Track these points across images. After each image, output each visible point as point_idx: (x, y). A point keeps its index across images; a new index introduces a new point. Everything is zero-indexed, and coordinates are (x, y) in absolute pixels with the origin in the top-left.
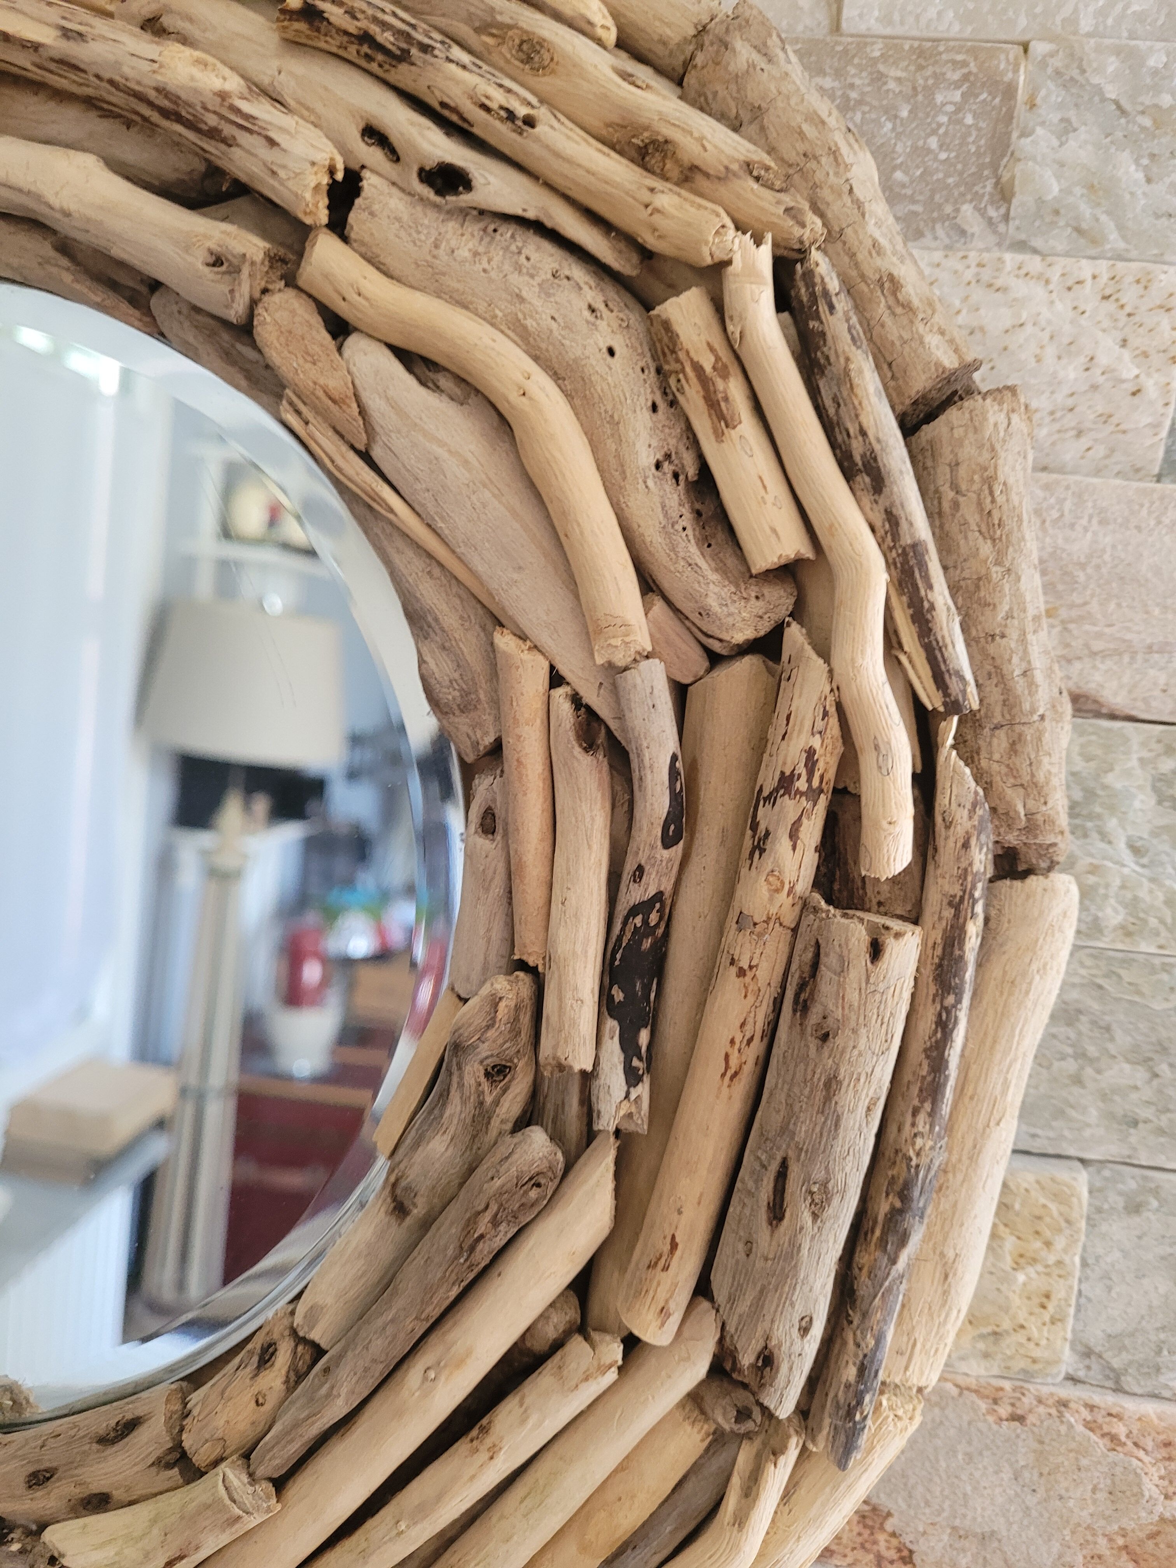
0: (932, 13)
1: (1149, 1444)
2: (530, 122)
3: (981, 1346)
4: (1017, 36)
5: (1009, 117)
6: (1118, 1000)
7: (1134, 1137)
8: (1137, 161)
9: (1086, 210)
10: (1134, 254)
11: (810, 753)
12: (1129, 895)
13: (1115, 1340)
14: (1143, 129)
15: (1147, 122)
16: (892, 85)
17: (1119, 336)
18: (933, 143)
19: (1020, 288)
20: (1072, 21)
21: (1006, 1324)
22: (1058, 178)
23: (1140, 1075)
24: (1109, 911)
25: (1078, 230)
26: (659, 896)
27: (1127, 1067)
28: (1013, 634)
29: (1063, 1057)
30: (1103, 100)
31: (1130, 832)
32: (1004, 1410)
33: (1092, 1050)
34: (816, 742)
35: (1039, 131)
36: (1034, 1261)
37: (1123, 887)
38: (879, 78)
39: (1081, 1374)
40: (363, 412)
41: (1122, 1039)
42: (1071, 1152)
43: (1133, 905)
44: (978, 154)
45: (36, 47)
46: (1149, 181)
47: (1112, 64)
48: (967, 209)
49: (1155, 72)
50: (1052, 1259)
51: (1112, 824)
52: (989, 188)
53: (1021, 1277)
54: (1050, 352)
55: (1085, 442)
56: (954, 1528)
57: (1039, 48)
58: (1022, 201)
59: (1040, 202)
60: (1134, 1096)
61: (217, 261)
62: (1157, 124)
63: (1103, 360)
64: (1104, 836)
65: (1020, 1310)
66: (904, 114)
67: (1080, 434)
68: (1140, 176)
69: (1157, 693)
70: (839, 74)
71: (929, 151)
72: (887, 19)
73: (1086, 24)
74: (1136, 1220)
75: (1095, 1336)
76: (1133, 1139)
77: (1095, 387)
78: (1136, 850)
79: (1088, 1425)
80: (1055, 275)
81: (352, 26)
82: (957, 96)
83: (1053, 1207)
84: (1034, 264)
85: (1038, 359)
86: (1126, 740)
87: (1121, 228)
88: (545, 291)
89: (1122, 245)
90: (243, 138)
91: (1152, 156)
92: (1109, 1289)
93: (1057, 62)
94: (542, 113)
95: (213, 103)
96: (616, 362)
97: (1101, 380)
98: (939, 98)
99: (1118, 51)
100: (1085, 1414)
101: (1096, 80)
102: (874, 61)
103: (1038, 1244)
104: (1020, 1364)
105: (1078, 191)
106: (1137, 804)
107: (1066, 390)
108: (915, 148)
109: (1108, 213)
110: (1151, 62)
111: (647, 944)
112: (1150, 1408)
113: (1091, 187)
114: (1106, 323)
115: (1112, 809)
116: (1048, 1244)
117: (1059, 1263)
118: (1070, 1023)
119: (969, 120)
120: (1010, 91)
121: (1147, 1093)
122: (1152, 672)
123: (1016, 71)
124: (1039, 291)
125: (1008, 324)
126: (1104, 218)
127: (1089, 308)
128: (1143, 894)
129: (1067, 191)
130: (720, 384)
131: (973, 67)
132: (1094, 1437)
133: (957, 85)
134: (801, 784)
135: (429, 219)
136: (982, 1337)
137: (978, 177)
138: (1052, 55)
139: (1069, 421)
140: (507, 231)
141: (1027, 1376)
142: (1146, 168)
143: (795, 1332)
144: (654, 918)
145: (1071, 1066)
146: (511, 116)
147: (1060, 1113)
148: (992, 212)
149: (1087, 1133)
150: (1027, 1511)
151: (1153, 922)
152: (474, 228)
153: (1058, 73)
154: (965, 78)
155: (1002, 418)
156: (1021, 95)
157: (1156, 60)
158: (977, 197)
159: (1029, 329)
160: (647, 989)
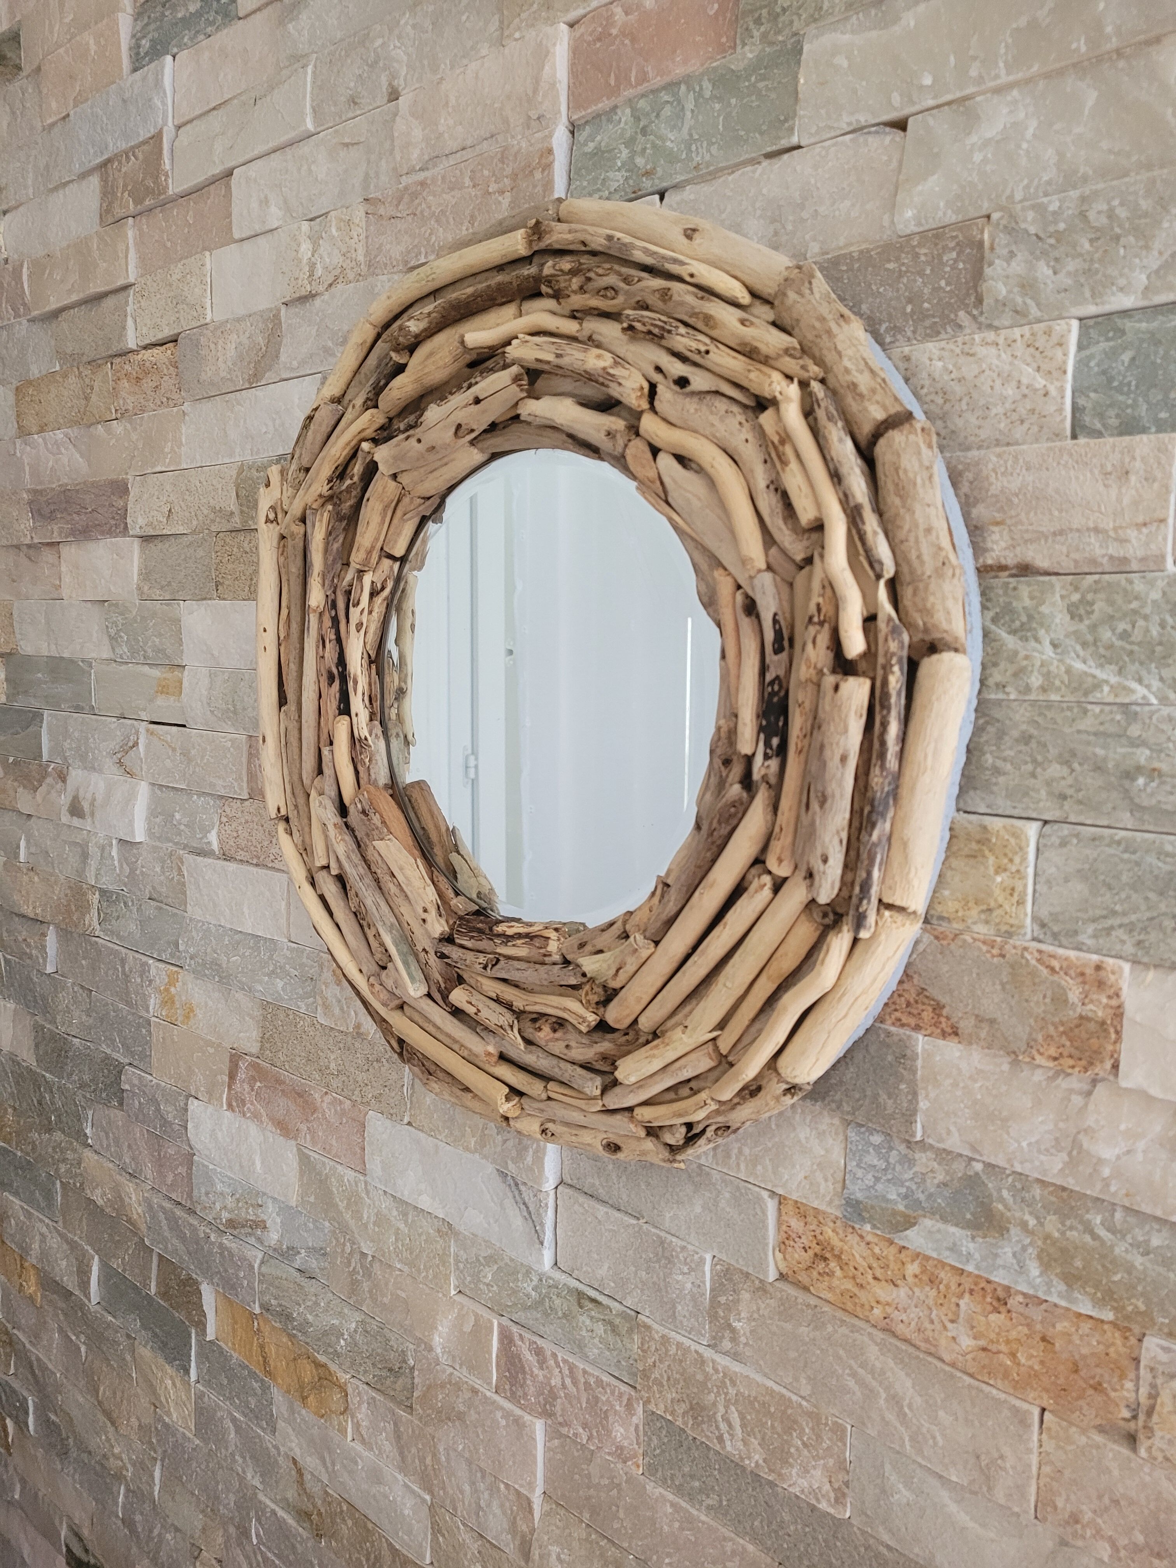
0: (940, 214)
1: (1072, 973)
2: (707, 352)
3: (983, 916)
4: (984, 212)
5: (982, 258)
6: (1047, 729)
7: (1067, 805)
8: (1048, 265)
9: (1019, 300)
10: (1046, 317)
11: (818, 605)
12: (1045, 670)
13: (1055, 917)
14: (1051, 246)
15: (1052, 241)
16: (923, 258)
17: (1035, 365)
18: (943, 283)
19: (982, 351)
20: (1011, 197)
21: (992, 904)
22: (1005, 285)
23: (1065, 771)
24: (1033, 679)
25: (1017, 312)
26: (777, 678)
27: (1058, 767)
28: (912, 539)
29: (1026, 763)
30: (1029, 235)
31: (1053, 635)
32: (995, 951)
33: (1039, 758)
34: (821, 600)
35: (997, 261)
36: (1005, 870)
37: (1042, 665)
38: (916, 256)
39: (1041, 937)
40: (662, 483)
41: (1053, 752)
42: (1034, 815)
43: (1047, 675)
44: (967, 283)
45: (548, 362)
46: (1055, 273)
47: (1030, 215)
48: (962, 314)
49: (1054, 213)
50: (1014, 869)
51: (1042, 633)
52: (973, 299)
53: (999, 879)
54: (998, 382)
55: (1026, 425)
56: (977, 1016)
57: (995, 216)
58: (988, 301)
59: (997, 301)
60: (1063, 783)
61: (609, 434)
62: (1058, 241)
63: (1025, 381)
64: (1037, 640)
65: (1000, 896)
66: (928, 272)
67: (1022, 422)
68: (1050, 272)
69: (1064, 558)
70: (898, 259)
71: (940, 288)
72: (919, 224)
73: (1018, 196)
74: (1065, 850)
75: (1044, 913)
76: (1066, 807)
77: (1025, 396)
78: (1055, 645)
79: (1038, 960)
80: (1001, 341)
81: (644, 329)
82: (954, 255)
83: (1013, 841)
84: (991, 336)
85: (992, 388)
86: (1052, 586)
87: (1038, 305)
88: (722, 419)
89: (1039, 314)
90: (611, 384)
91: (1057, 260)
92: (1050, 888)
93: (1004, 222)
94: (712, 348)
95: (601, 372)
96: (749, 445)
97: (1026, 391)
98: (945, 258)
99: (1033, 207)
100: (1036, 955)
101: (1023, 226)
102: (914, 247)
103: (1006, 861)
104: (1004, 928)
105: (1016, 290)
106: (1057, 621)
107: (1010, 401)
108: (934, 289)
109: (1032, 298)
110: (1051, 208)
111: (775, 699)
112: (1072, 954)
113: (1023, 286)
114: (1029, 360)
115: (1042, 625)
116: (1011, 860)
117: (1018, 871)
118: (1026, 744)
119: (961, 266)
120: (981, 243)
121: (1070, 781)
122: (1057, 547)
123: (982, 232)
124: (993, 350)
125: (976, 372)
126: (1029, 301)
127: (1019, 354)
128: (1053, 668)
129: (1010, 292)
130: (781, 448)
131: (961, 238)
132: (1040, 967)
133: (953, 249)
134: (816, 619)
135: (680, 399)
136: (983, 911)
137: (968, 295)
138: (1002, 218)
139: (1015, 416)
140: (708, 397)
141: (1009, 935)
142: (1053, 267)
143: (820, 862)
144: (776, 688)
145: (1030, 767)
146: (699, 352)
147: (1026, 794)
148: (975, 312)
149: (1041, 804)
150: (1011, 1008)
151: (1057, 683)
152: (696, 399)
153: (1005, 227)
154: (958, 244)
155: (903, 438)
156: (987, 244)
157: (1054, 207)
158: (967, 305)
159: (987, 372)
160: (777, 721)
